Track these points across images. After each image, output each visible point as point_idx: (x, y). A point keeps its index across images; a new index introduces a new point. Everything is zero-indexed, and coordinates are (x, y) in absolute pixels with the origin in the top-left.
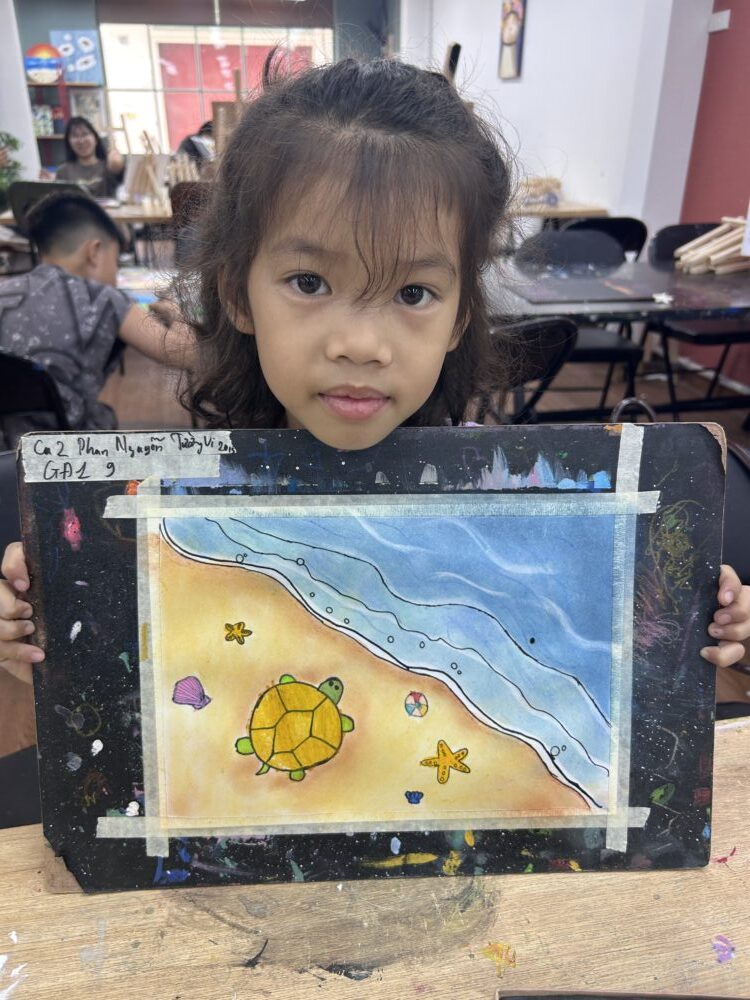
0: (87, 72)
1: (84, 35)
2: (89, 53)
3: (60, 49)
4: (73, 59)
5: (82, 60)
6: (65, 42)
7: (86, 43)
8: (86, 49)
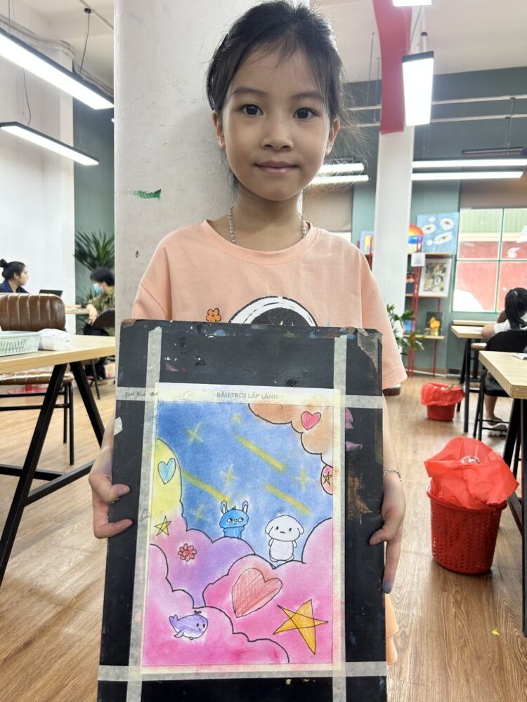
0: (444, 245)
1: (448, 217)
2: (449, 231)
3: (424, 229)
4: (433, 236)
5: (442, 236)
6: (429, 223)
7: (447, 223)
8: (445, 227)
